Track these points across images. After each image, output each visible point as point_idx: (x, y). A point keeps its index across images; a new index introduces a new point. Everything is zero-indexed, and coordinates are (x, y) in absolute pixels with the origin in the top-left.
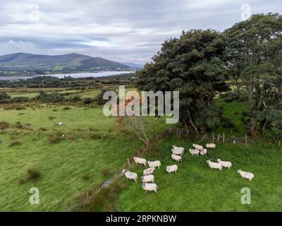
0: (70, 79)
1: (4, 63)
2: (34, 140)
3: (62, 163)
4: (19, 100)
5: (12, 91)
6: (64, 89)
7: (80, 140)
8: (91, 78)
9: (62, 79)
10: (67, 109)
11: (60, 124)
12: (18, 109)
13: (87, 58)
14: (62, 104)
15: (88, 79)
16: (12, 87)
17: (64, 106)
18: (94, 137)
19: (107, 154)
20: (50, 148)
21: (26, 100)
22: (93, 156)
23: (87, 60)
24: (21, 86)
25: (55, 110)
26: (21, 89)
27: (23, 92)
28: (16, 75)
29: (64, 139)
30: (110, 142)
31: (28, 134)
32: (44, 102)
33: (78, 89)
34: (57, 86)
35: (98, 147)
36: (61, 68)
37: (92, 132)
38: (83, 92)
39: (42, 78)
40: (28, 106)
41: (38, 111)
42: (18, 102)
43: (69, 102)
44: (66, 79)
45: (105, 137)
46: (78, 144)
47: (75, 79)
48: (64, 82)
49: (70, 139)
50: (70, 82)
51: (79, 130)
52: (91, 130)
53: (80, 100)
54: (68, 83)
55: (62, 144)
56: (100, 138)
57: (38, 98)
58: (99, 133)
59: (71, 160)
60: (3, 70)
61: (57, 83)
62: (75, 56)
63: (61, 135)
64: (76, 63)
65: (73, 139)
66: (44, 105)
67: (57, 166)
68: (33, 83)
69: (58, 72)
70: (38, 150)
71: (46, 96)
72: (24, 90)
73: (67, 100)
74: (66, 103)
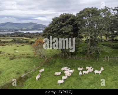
0: (29, 33)
1: (1, 27)
2: (4, 58)
3: (11, 68)
4: (4, 42)
5: (3, 39)
6: (25, 37)
7: (22, 58)
8: (37, 33)
9: (25, 33)
10: (23, 46)
11: (17, 52)
12: (3, 46)
13: (36, 25)
14: (21, 44)
15: (36, 33)
16: (4, 37)
17: (22, 45)
18: (28, 57)
19: (30, 64)
20: (9, 62)
21: (7, 42)
22: (25, 65)
23: (37, 25)
24: (8, 36)
25: (17, 46)
26: (7, 38)
27: (8, 39)
28: (6, 31)
29: (16, 58)
30: (33, 59)
31: (2, 56)
32: (14, 43)
33: (30, 37)
34: (22, 36)
35: (28, 61)
36: (25, 29)
37: (27, 55)
38: (32, 39)
39: (17, 33)
40: (7, 45)
41: (11, 46)
42: (4, 43)
43: (24, 43)
44: (27, 33)
45: (32, 57)
46: (21, 60)
47: (31, 33)
48: (26, 34)
49: (18, 58)
50: (28, 35)
51: (23, 54)
52: (27, 54)
53: (29, 42)
54: (27, 35)
55: (15, 60)
56: (30, 57)
57: (12, 41)
58: (30, 55)
59: (16, 66)
60: (1, 29)
61: (23, 35)
62: (31, 23)
63: (15, 56)
64: (32, 26)
65: (20, 58)
66: (14, 44)
67: (9, 69)
68: (13, 35)
69: (24, 30)
70: (4, 62)
71: (15, 40)
72: (8, 38)
73: (23, 42)
74: (23, 43)
